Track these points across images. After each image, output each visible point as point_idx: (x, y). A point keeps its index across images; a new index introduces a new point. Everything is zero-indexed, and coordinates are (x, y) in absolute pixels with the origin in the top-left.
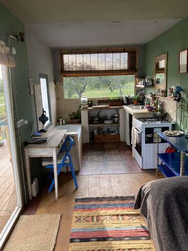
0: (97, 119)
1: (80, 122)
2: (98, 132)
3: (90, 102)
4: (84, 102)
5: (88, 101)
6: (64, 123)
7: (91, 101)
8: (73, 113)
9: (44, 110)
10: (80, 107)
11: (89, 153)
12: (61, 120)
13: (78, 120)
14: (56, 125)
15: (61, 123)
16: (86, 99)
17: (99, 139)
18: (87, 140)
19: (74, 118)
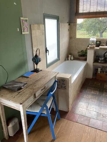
0: (103, 59)
1: (86, 60)
2: (101, 69)
3: (98, 42)
4: (93, 42)
5: (97, 41)
6: (72, 59)
7: (100, 42)
8: (82, 51)
9: (48, 49)
10: (88, 46)
11: (87, 89)
12: (70, 56)
13: (84, 58)
14: (65, 60)
15: (69, 59)
16: (95, 39)
17: (101, 77)
18: (90, 76)
19: (81, 56)
